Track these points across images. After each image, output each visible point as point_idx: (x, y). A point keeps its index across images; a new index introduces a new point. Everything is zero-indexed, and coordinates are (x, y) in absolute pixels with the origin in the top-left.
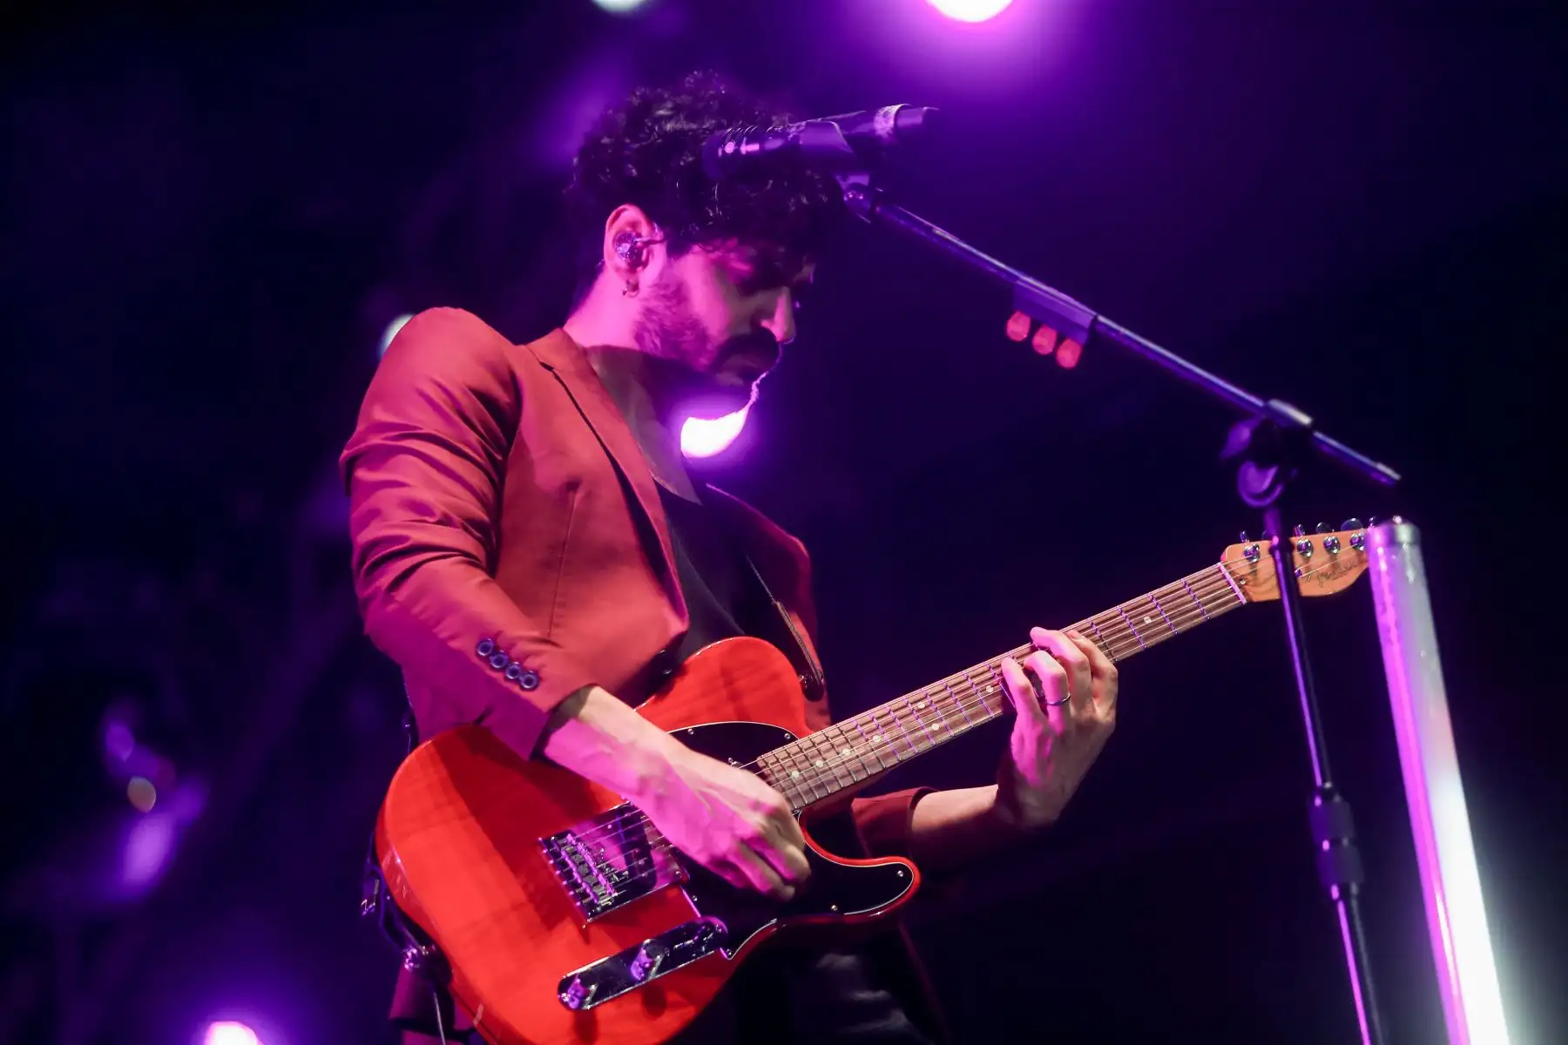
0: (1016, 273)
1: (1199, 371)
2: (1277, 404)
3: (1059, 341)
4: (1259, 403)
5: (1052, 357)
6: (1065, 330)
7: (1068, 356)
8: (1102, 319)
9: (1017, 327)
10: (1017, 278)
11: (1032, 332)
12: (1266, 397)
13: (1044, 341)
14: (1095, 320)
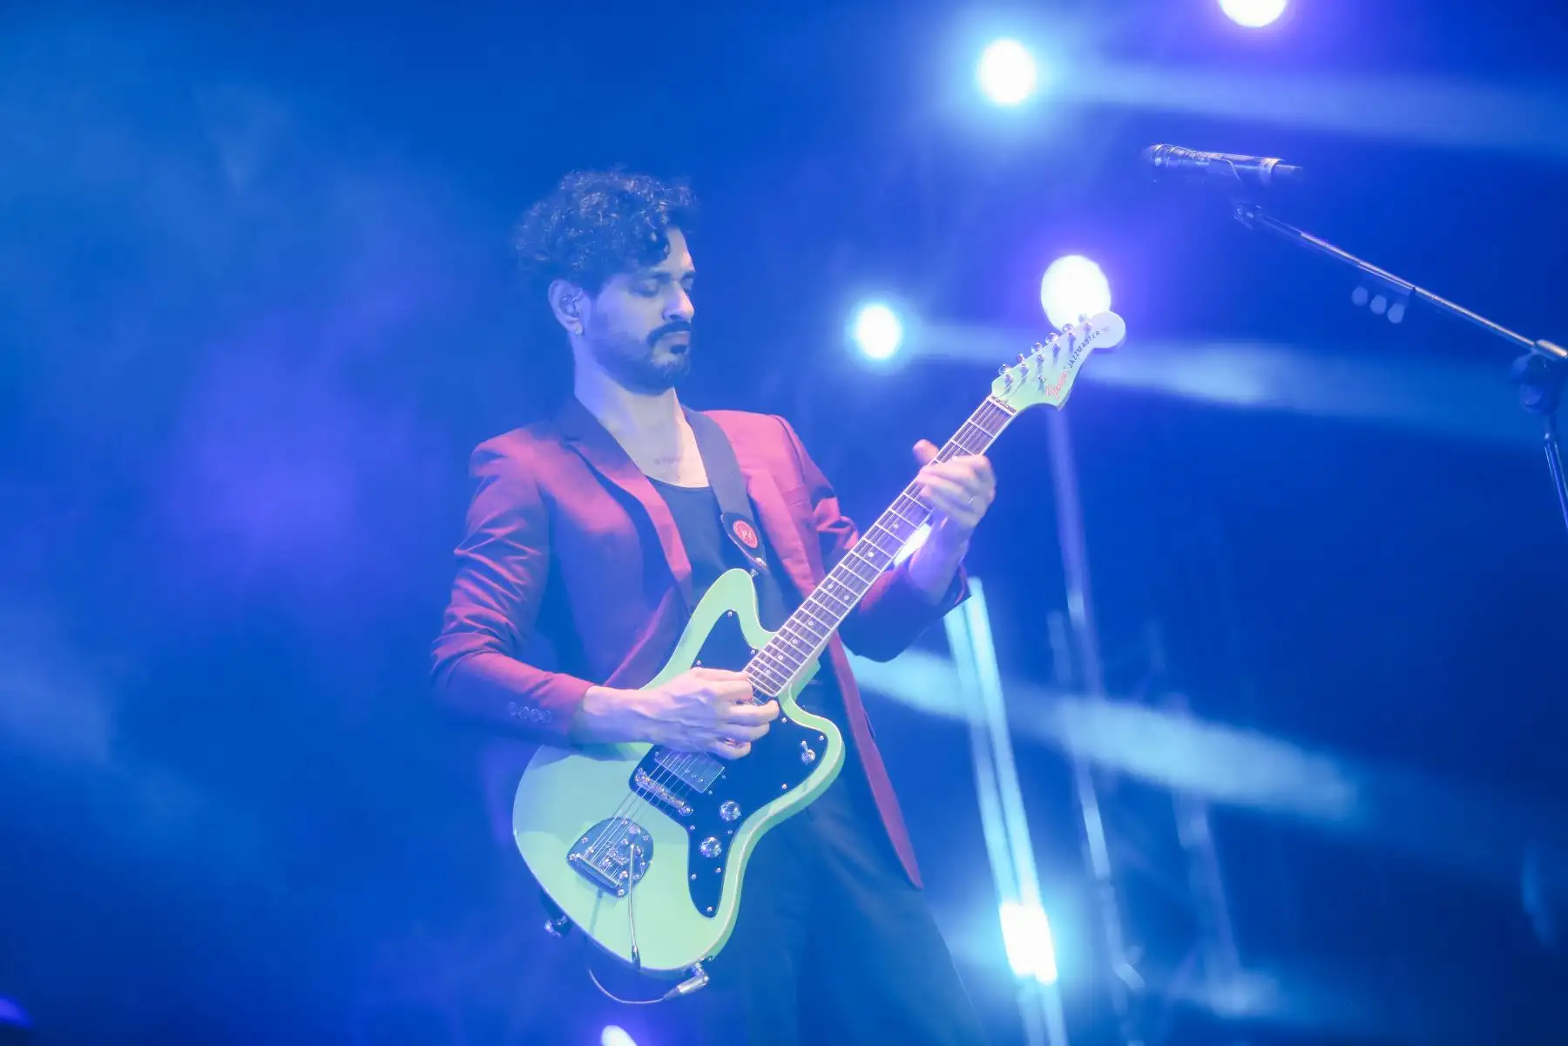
0: (1356, 260)
1: (1488, 322)
2: (1543, 343)
3: (1389, 305)
4: (1531, 343)
5: (1384, 316)
6: (1393, 296)
7: (1396, 314)
8: (1418, 289)
9: (1359, 296)
10: (1358, 263)
11: (1371, 297)
12: (1535, 339)
13: (1378, 305)
14: (1414, 289)
